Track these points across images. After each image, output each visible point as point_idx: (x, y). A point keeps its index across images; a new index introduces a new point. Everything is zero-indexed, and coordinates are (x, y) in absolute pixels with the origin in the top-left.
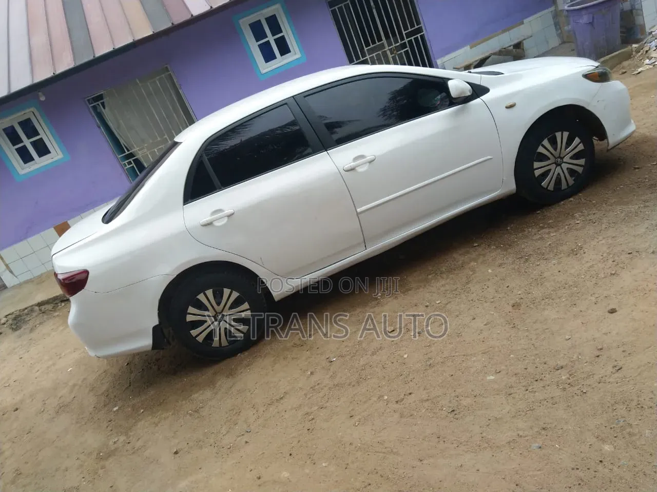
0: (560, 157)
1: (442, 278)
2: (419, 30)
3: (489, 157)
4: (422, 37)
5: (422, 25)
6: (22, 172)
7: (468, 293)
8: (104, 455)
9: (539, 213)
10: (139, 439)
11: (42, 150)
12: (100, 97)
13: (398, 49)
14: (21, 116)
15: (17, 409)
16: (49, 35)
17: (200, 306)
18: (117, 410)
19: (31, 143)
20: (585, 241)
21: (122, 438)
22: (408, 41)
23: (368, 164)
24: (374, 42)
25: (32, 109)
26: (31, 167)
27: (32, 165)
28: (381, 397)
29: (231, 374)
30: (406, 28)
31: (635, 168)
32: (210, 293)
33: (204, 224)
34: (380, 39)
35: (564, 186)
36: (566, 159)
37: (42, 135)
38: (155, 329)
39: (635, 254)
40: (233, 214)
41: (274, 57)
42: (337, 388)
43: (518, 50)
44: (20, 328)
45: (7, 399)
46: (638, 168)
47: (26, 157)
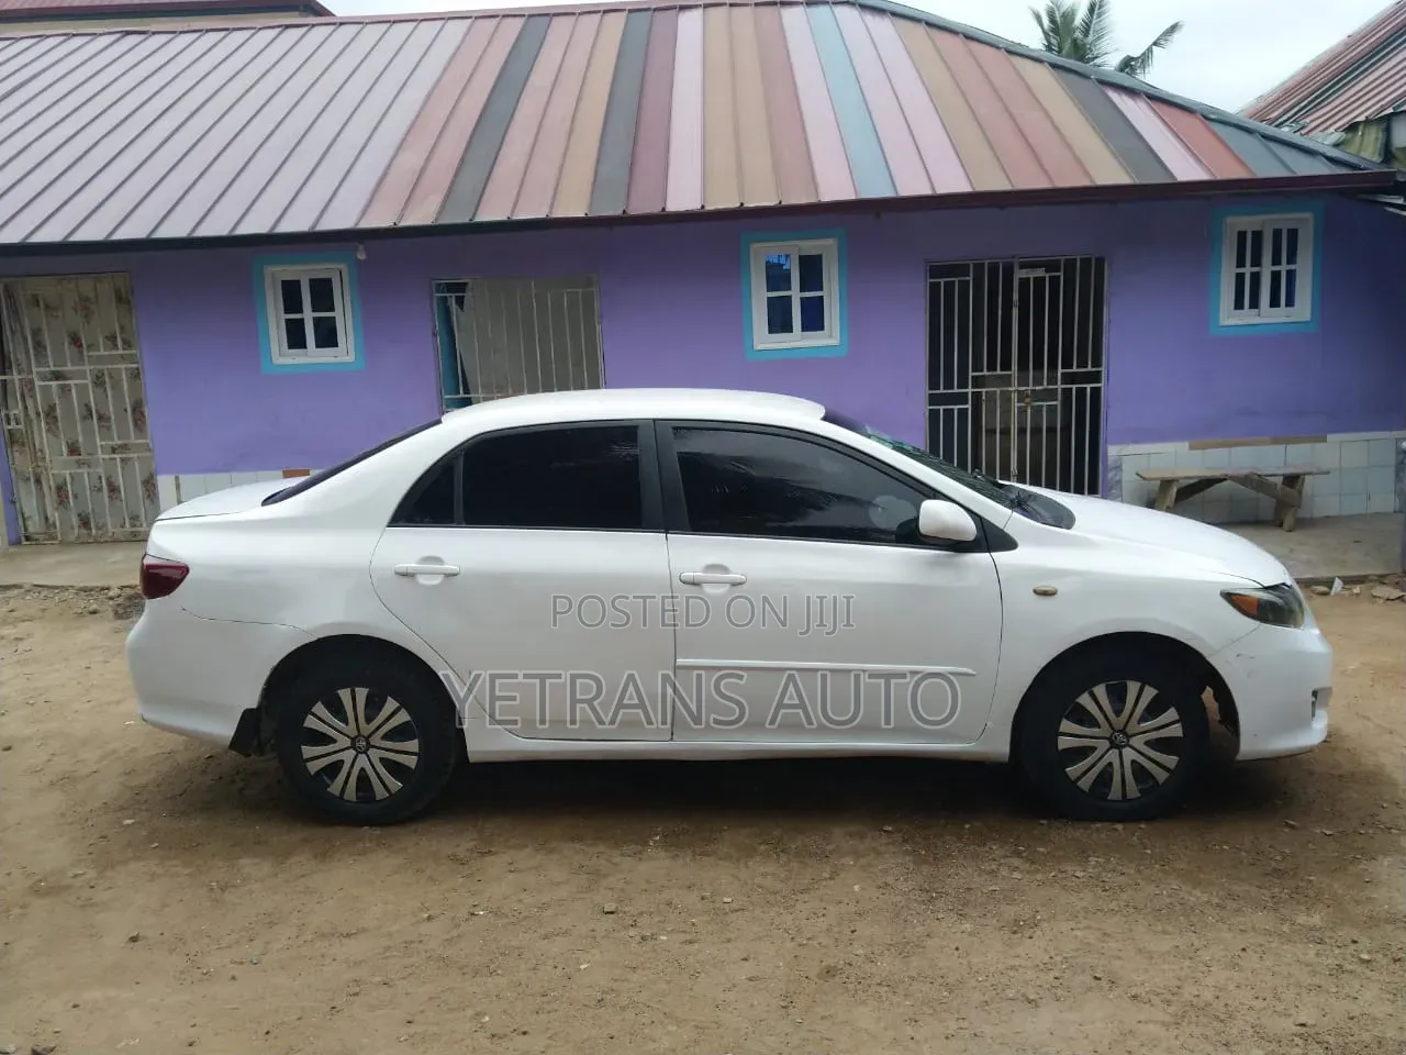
0: (1123, 731)
1: (777, 860)
2: (1096, 377)
3: (970, 671)
4: (1096, 392)
5: (1103, 369)
6: (278, 360)
7: (786, 908)
8: (46, 888)
9: (1042, 824)
10: (110, 888)
11: (327, 337)
12: (462, 287)
13: (1037, 396)
14: (321, 270)
15: (8, 749)
16: (428, 160)
17: (337, 709)
18: (129, 825)
19: (314, 319)
20: (1054, 916)
21: (91, 874)
22: (1063, 390)
23: (728, 585)
24: (992, 367)
25: (341, 266)
26: (297, 358)
27: (297, 355)
28: (479, 1015)
29: (323, 855)
30: (1067, 364)
31: (1287, 825)
32: (362, 693)
33: (400, 571)
34: (1006, 366)
35: (1115, 793)
36: (1138, 742)
37: (337, 314)
38: (247, 714)
39: (1104, 983)
40: (456, 575)
41: (788, 328)
42: (441, 963)
43: (1288, 489)
44: (128, 618)
45: (12, 727)
46: (1292, 827)
47: (296, 339)
